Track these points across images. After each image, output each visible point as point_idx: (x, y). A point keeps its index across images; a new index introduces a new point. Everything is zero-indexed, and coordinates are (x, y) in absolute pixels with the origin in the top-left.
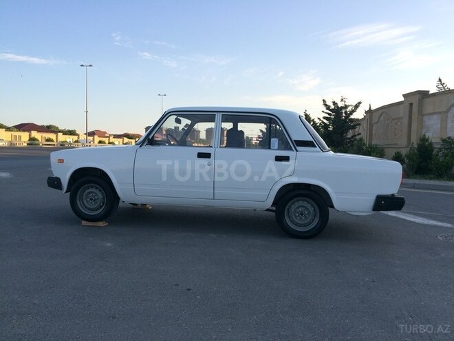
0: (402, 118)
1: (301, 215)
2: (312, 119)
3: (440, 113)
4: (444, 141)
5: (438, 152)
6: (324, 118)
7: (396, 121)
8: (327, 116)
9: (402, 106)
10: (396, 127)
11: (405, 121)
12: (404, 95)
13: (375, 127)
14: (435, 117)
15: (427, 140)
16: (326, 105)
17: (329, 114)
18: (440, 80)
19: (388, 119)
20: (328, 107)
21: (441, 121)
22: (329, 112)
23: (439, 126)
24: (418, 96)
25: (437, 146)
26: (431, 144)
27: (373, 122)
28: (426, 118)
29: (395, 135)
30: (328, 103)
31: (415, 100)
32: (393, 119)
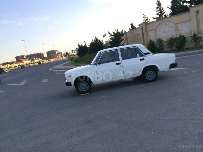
0: (139, 34)
1: (150, 75)
2: (99, 39)
3: (153, 30)
4: (158, 40)
5: (157, 45)
6: (110, 39)
7: (137, 35)
8: (111, 38)
9: (138, 29)
10: (138, 37)
11: (141, 35)
12: (139, 25)
13: (129, 39)
14: (152, 31)
15: (152, 41)
16: (110, 34)
17: (112, 37)
18: (144, 14)
19: (134, 35)
20: (111, 34)
21: (155, 33)
22: (112, 36)
23: (154, 35)
24: (144, 25)
25: (155, 42)
26: (153, 42)
27: (128, 37)
28: (148, 32)
29: (138, 41)
30: (110, 33)
31: (144, 26)
32: (136, 35)
